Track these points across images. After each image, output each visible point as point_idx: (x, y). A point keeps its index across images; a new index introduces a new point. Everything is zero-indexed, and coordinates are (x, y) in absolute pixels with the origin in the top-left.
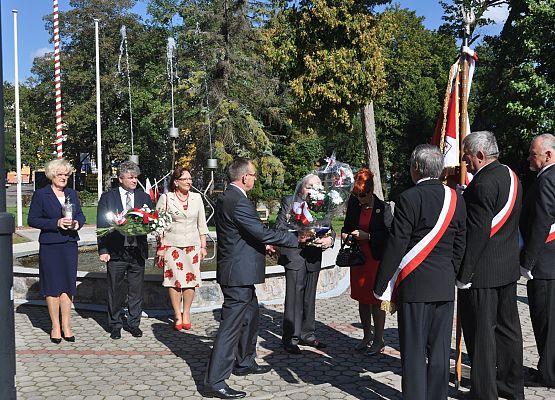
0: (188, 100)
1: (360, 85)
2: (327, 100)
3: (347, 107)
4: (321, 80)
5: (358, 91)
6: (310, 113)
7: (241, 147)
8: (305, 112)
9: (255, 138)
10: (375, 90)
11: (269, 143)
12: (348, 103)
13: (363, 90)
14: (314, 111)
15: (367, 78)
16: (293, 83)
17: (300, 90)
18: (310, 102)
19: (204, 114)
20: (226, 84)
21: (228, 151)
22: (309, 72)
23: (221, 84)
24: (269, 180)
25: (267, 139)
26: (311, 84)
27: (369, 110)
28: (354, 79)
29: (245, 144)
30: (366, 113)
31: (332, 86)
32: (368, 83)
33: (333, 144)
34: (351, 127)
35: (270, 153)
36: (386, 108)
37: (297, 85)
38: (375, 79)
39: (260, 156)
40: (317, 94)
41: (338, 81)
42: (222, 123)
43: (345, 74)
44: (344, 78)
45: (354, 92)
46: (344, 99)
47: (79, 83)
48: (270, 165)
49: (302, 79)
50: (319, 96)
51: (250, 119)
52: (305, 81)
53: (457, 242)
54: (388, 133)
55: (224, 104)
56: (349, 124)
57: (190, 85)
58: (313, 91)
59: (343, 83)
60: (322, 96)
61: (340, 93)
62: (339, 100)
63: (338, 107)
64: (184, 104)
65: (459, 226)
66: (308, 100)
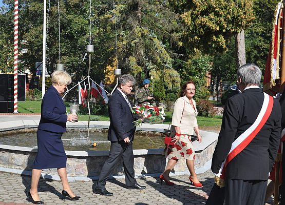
0: (111, 25)
1: (234, 17)
2: (209, 28)
3: (224, 34)
4: (205, 13)
5: (232, 22)
6: (196, 37)
7: (149, 61)
8: (192, 37)
9: (160, 55)
10: (244, 22)
11: (169, 59)
12: (224, 31)
13: (235, 21)
14: (199, 36)
15: (238, 13)
16: (183, 16)
17: (188, 20)
18: (196, 29)
19: (123, 36)
20: (140, 14)
21: (139, 64)
22: (196, 7)
23: (135, 15)
24: (170, 86)
25: (168, 56)
26: (197, 16)
27: (241, 36)
28: (229, 13)
29: (152, 59)
30: (239, 39)
31: (212, 17)
32: (239, 16)
33: (220, 62)
34: (226, 48)
35: (170, 66)
36: (261, 36)
37: (186, 17)
38: (245, 13)
39: (162, 68)
40: (201, 24)
41: (217, 14)
42: (135, 43)
43: (222, 9)
44: (222, 12)
45: (229, 22)
46: (222, 27)
47: (36, 11)
48: (170, 76)
49: (190, 12)
50: (203, 25)
51: (156, 40)
52: (192, 14)
53: (272, 136)
54: (262, 54)
55: (137, 29)
56: (224, 46)
57: (113, 15)
58: (198, 21)
59: (221, 16)
60: (205, 25)
61: (218, 24)
62: (218, 28)
63: (217, 33)
64: (108, 29)
65: (275, 125)
66: (195, 28)
